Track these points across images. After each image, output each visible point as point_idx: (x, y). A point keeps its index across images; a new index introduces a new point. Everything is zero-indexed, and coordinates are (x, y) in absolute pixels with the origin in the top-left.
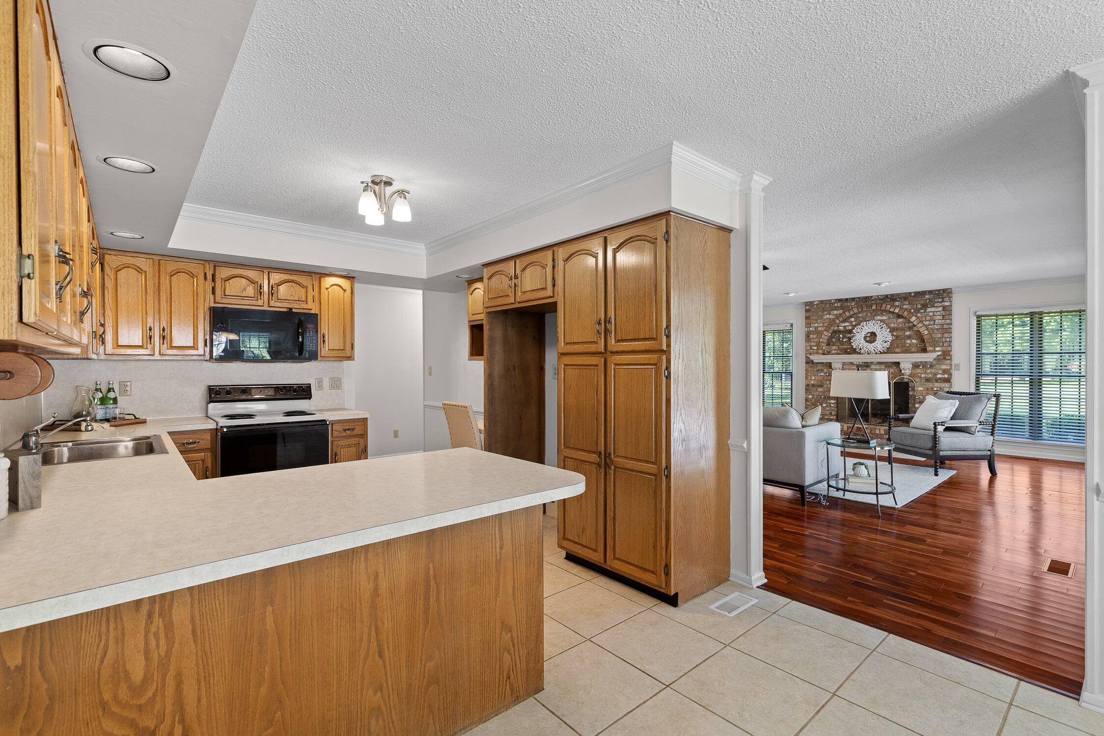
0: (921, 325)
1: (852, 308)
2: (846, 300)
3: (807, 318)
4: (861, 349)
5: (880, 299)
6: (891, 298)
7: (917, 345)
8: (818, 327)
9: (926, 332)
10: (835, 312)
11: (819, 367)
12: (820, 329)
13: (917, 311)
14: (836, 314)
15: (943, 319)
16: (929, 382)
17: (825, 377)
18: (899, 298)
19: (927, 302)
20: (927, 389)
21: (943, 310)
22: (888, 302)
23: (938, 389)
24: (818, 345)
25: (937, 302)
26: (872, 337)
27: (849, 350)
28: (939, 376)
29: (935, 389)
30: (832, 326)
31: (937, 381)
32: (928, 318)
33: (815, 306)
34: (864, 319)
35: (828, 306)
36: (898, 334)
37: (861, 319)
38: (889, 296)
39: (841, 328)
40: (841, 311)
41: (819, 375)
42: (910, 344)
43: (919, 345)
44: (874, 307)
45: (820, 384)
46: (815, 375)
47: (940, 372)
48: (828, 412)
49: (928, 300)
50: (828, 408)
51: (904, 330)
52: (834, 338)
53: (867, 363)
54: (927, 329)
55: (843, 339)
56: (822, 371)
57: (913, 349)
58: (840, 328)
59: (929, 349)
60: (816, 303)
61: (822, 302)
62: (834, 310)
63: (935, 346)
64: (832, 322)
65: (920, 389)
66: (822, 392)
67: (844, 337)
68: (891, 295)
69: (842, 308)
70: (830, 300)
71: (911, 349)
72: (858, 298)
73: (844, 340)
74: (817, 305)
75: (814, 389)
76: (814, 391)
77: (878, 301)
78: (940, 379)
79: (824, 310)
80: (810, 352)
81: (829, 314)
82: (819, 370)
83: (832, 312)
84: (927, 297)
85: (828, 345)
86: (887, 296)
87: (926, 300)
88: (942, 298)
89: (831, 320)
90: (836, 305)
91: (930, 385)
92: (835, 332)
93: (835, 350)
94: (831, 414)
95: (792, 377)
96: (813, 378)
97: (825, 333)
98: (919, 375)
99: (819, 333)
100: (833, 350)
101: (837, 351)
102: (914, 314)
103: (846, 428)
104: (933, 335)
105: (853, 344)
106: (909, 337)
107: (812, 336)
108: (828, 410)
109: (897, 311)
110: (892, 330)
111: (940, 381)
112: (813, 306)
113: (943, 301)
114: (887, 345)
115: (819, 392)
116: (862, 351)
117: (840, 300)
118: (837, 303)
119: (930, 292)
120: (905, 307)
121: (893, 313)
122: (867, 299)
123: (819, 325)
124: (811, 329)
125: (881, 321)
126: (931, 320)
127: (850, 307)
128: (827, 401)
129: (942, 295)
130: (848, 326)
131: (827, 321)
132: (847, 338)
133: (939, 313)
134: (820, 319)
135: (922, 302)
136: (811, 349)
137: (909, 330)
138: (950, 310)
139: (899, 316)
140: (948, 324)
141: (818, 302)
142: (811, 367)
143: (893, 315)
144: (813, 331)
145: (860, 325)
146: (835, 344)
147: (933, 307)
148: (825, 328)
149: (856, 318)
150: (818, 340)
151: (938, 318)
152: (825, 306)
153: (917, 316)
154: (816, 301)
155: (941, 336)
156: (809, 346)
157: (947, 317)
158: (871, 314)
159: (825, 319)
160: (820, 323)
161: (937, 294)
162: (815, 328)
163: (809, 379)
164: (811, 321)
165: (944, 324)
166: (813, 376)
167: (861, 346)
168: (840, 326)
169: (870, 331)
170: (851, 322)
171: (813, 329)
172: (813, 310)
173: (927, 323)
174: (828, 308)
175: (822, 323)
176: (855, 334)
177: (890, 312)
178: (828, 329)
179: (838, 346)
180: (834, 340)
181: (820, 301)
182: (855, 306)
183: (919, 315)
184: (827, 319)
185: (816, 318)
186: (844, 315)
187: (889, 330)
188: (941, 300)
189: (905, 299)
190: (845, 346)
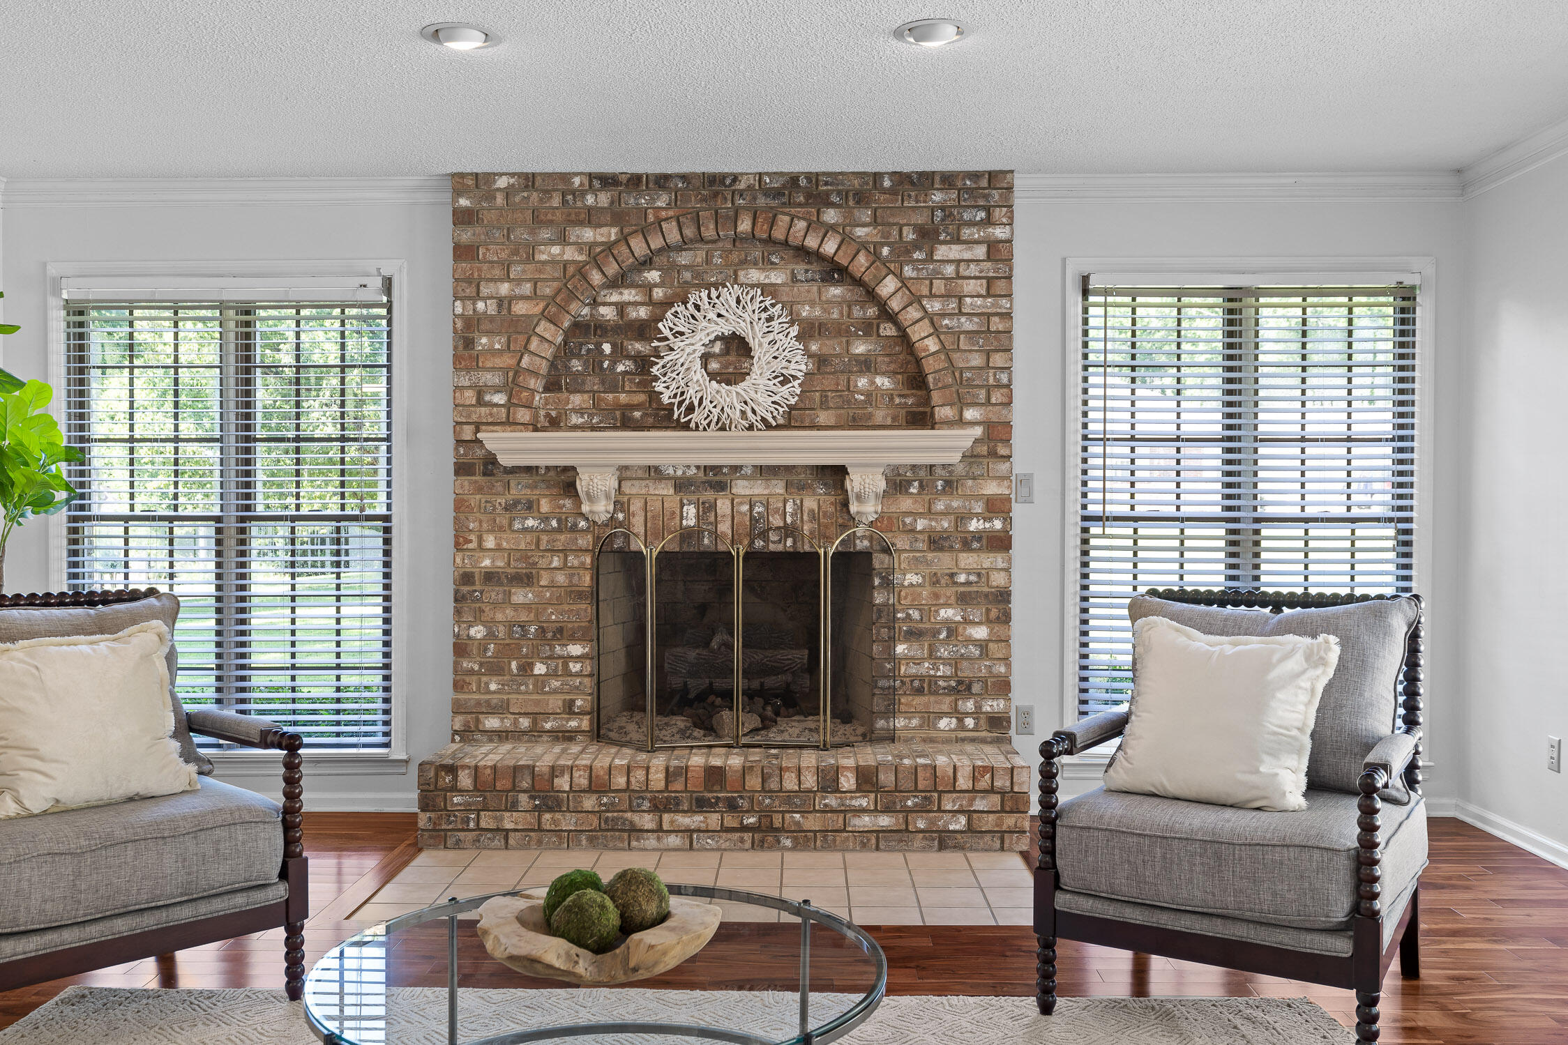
0: (918, 315)
1: (659, 222)
2: (636, 181)
3: (462, 252)
4: (690, 409)
5: (768, 192)
6: (810, 191)
7: (891, 399)
8: (511, 299)
9: (932, 345)
10: (588, 234)
11: (519, 489)
12: (520, 308)
13: (903, 252)
14: (592, 245)
15: (989, 295)
16: (941, 549)
17: (544, 538)
18: (839, 193)
19: (937, 220)
20: (935, 580)
21: (989, 259)
22: (800, 205)
23: (973, 578)
24: (512, 385)
25: (972, 224)
26: (732, 358)
27: (637, 414)
28: (974, 525)
29: (962, 578)
30: (572, 296)
31: (966, 546)
32: (939, 286)
33: (500, 200)
34: (697, 275)
35: (556, 201)
36: (825, 351)
37: (687, 276)
38: (803, 182)
39: (608, 313)
40: (613, 233)
41: (517, 526)
42: (868, 395)
43: (897, 401)
44: (745, 226)
45: (519, 567)
46: (501, 529)
47: (978, 508)
48: (555, 703)
49: (939, 213)
50: (556, 684)
51: (848, 331)
52: (579, 356)
53: (716, 469)
54: (936, 332)
55: (614, 363)
56: (530, 506)
57: (880, 415)
58: (602, 310)
59: (945, 412)
60: (502, 183)
61: (529, 180)
62: (581, 223)
63: (961, 403)
64: (571, 280)
65: (912, 578)
66: (527, 607)
67: (619, 353)
68: (809, 176)
69: (617, 216)
70: (565, 177)
71: (870, 416)
72: (684, 177)
73: (622, 368)
74: (508, 192)
75: (494, 594)
76: (495, 605)
77: (762, 201)
78: (978, 536)
79: (538, 220)
80: (474, 418)
81: (563, 240)
82: (516, 503)
83: (574, 233)
84: (937, 197)
85: (552, 386)
86: (793, 179)
87: (933, 210)
88: (988, 210)
89: (571, 270)
90: (590, 200)
91: (943, 561)
92: (579, 328)
93: (580, 411)
94: (569, 708)
95: (387, 542)
96: (490, 542)
97: (544, 328)
98: (908, 520)
99: (517, 332)
100: (574, 410)
101: (591, 416)
102: (892, 266)
103: (661, 776)
104: (955, 356)
105: (659, 387)
106: (866, 365)
107: (484, 340)
108: (555, 692)
109: (830, 247)
110: (811, 330)
111: (975, 545)
112: (489, 194)
113: (989, 222)
114: (789, 394)
115: (516, 607)
116: (696, 417)
117: (607, 181)
118: (595, 192)
119: (948, 180)
120: (860, 232)
121: (817, 256)
122: (716, 184)
123: (517, 291)
124: (480, 306)
125: (767, 290)
126: (947, 296)
127: (651, 218)
128: (552, 648)
129: (986, 197)
130: (636, 304)
131: (549, 272)
132: (628, 357)
133: (973, 270)
134: (519, 262)
135: (920, 219)
136: (480, 402)
137: (867, 334)
138: (1009, 260)
139: (834, 271)
140: (1007, 316)
141: (512, 181)
142: (480, 490)
143: (815, 267)
144: (491, 319)
145: (685, 303)
146: (583, 383)
147: (957, 240)
148: (542, 305)
149: (670, 270)
150: (513, 362)
151: (970, 286)
152: (541, 200)
153: (900, 276)
154: (501, 175)
155: (977, 360)
156: (470, 387)
157: (1000, 286)
158: (726, 253)
159: (544, 263)
160: (519, 281)
161: (969, 190)
162: (500, 301)
163: (470, 546)
164: (480, 270)
165: (989, 315)
166: (488, 531)
167: (692, 394)
168: (604, 304)
169: (726, 329)
170: (649, 288)
171: (491, 306)
172: (488, 217)
173: (934, 306)
174: (558, 213)
175: (529, 280)
176: (666, 339)
177: (802, 252)
178: (553, 309)
179: (594, 392)
180: (576, 365)
181: (519, 175)
182: (671, 213)
183: (908, 271)
184: (553, 262)
185: (503, 255)
186: (624, 249)
187: (794, 331)
188: (981, 215)
189: (861, 198)
190: (624, 391)
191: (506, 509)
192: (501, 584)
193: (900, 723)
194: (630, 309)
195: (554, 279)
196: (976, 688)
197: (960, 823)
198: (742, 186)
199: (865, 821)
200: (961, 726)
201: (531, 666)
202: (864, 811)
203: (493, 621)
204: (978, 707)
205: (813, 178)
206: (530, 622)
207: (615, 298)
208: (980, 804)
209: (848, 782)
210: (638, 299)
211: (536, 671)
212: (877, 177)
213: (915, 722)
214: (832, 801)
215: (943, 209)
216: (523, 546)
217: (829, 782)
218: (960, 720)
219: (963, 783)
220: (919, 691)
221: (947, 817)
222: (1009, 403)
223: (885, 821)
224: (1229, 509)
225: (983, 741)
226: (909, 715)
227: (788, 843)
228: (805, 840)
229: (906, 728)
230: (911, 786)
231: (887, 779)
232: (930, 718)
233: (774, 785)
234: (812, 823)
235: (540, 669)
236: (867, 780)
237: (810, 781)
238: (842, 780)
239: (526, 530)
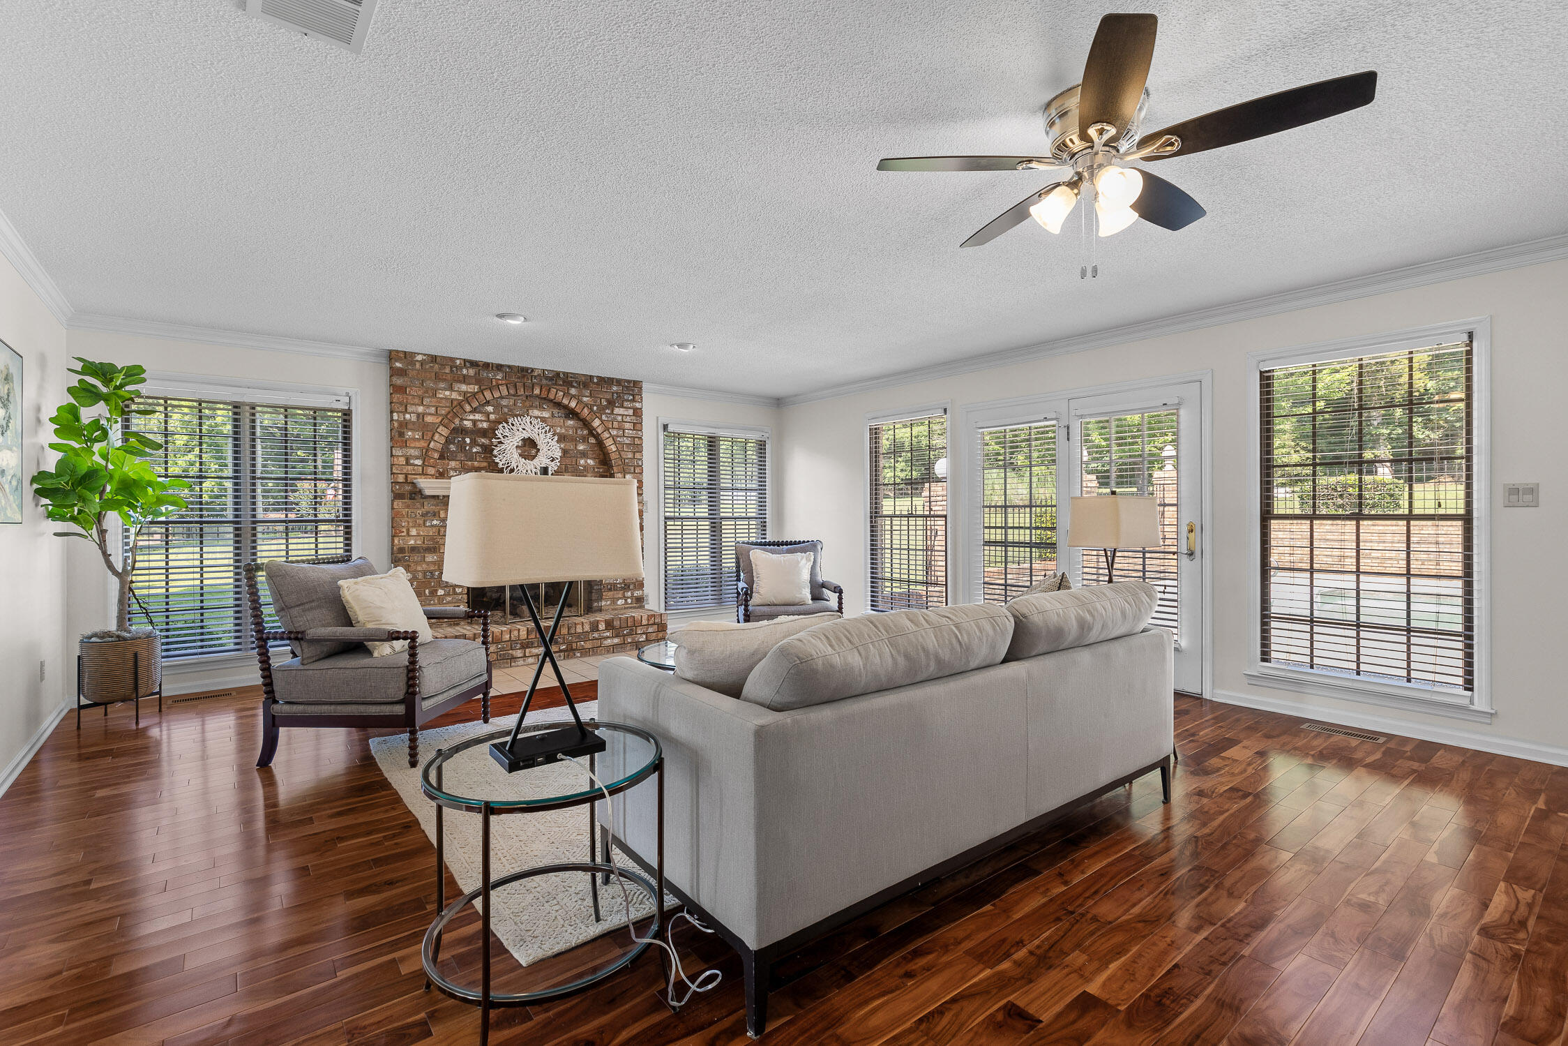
0: (608, 436)
1: (498, 385)
2: (487, 366)
3: (396, 389)
4: (512, 470)
5: (547, 378)
6: (565, 380)
8: (424, 415)
9: (613, 448)
10: (464, 387)
11: (429, 506)
12: (429, 419)
13: (602, 409)
14: (465, 393)
15: (634, 430)
18: (576, 382)
19: (615, 397)
21: (634, 415)
22: (560, 385)
24: (425, 455)
25: (628, 400)
26: (526, 448)
30: (456, 415)
32: (616, 424)
33: (418, 366)
34: (510, 410)
35: (447, 370)
36: (567, 447)
37: (506, 410)
38: (562, 376)
39: (468, 424)
40: (476, 388)
41: (428, 524)
42: (585, 467)
43: (595, 467)
44: (537, 391)
45: (429, 543)
46: (419, 525)
49: (615, 395)
50: (449, 599)
51: (576, 440)
52: (454, 443)
54: (615, 443)
55: (471, 448)
56: (435, 514)
57: (590, 473)
58: (465, 422)
59: (619, 473)
60: (419, 358)
61: (434, 359)
62: (460, 382)
63: (625, 472)
64: (456, 408)
66: (434, 563)
67: (474, 443)
68: (564, 373)
69: (478, 381)
70: (452, 359)
71: (586, 473)
72: (509, 367)
73: (474, 450)
74: (422, 363)
75: (416, 557)
76: (417, 563)
77: (544, 382)
79: (438, 377)
80: (405, 471)
81: (451, 389)
82: (428, 513)
83: (457, 386)
84: (615, 388)
85: (442, 457)
86: (558, 374)
87: (613, 393)
88: (633, 395)
89: (455, 403)
90: (465, 371)
92: (456, 430)
95: (348, 533)
96: (414, 532)
97: (441, 429)
99: (427, 430)
100: (451, 469)
101: (461, 471)
102: (598, 415)
104: (622, 453)
105: (497, 460)
106: (584, 454)
107: (410, 433)
108: (449, 602)
109: (573, 404)
110: (562, 438)
112: (413, 363)
113: (634, 400)
117: (474, 364)
118: (467, 368)
119: (619, 382)
120: (585, 399)
121: (566, 407)
122: (524, 372)
123: (427, 411)
124: (408, 416)
125: (543, 420)
126: (619, 429)
127: (494, 383)
129: (633, 390)
130: (481, 421)
131: (444, 403)
132: (479, 445)
133: (628, 419)
134: (429, 397)
135: (609, 396)
136: (408, 463)
137: (584, 442)
138: (641, 417)
139: (571, 414)
140: (640, 438)
141: (424, 358)
142: (408, 507)
143: (562, 411)
144: (414, 423)
145: (507, 423)
146: (456, 456)
147: (622, 406)
148: (440, 419)
149: (498, 407)
150: (426, 445)
151: (627, 426)
152: (440, 369)
153: (601, 419)
154: (419, 354)
155: (630, 455)
156: (402, 456)
157: (638, 426)
158: (523, 402)
159: (441, 398)
160: (428, 406)
161: (627, 387)
162: (418, 415)
163: (403, 534)
164: (407, 399)
165: (634, 438)
166: (413, 527)
167: (514, 465)
168: (466, 420)
169: (526, 435)
170: (488, 414)
171: (414, 418)
172: (411, 373)
173: (614, 432)
174: (449, 376)
175: (433, 406)
176: (499, 438)
177: (558, 405)
178: (446, 421)
179: (461, 461)
180: (453, 447)
181: (429, 355)
182: (504, 382)
183: (604, 417)
184: (446, 399)
185: (420, 393)
186: (481, 396)
187: (556, 438)
188: (631, 397)
189: (586, 385)
190: (476, 461)
191: (422, 516)
192: (420, 553)
193: (603, 603)
194: (479, 423)
195: (446, 407)
196: (631, 587)
197: (643, 638)
198: (536, 374)
199: (608, 642)
200: (626, 603)
201: (436, 591)
202: (608, 637)
203: (416, 571)
204: (632, 594)
205: (566, 374)
206: (435, 570)
207: (471, 417)
208: (650, 630)
209: (602, 626)
210: (483, 419)
211: (439, 594)
212: (591, 377)
213: (609, 603)
214: (596, 635)
215: (617, 393)
216: (431, 534)
217: (594, 627)
218: (626, 600)
219: (644, 622)
220: (610, 590)
221: (638, 636)
222: (641, 473)
223: (616, 641)
224: (711, 514)
225: (634, 608)
226: (606, 600)
227: (579, 655)
228: (586, 653)
229: (605, 605)
230: (626, 625)
231: (617, 623)
232: (614, 601)
233: (573, 631)
234: (588, 645)
235: (441, 592)
236: (609, 625)
237: (587, 628)
238: (600, 626)
239: (432, 526)
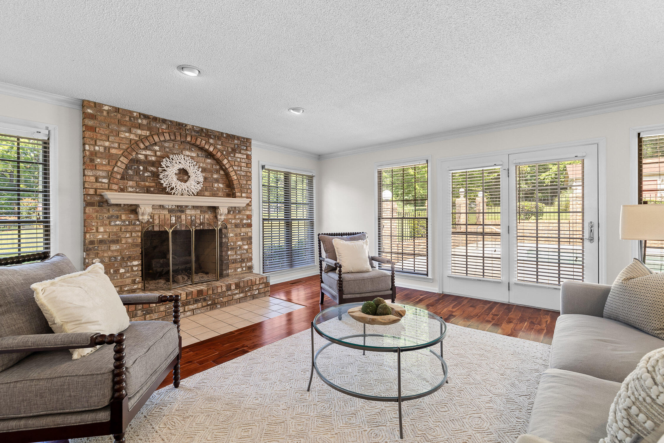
0: (232, 170)
1: (163, 133)
2: (155, 119)
3: (87, 128)
4: (172, 189)
5: (195, 131)
6: (206, 133)
7: (223, 190)
8: (109, 148)
9: (235, 177)
10: (139, 132)
11: (113, 212)
12: (113, 151)
13: (229, 154)
14: (140, 135)
15: (247, 167)
16: (238, 227)
17: (123, 228)
18: (213, 136)
19: (236, 147)
20: (236, 235)
21: (247, 159)
22: (204, 136)
23: (244, 234)
24: (110, 176)
26: (181, 175)
27: (152, 189)
28: (245, 221)
29: (242, 234)
30: (133, 150)
31: (243, 227)
32: (236, 163)
33: (105, 113)
34: (171, 150)
35: (127, 119)
36: (206, 176)
37: (168, 150)
38: (204, 131)
39: (141, 157)
40: (148, 133)
41: (112, 224)
42: (217, 188)
43: (224, 190)
44: (189, 139)
45: (114, 237)
46: (106, 225)
47: (245, 217)
48: (129, 281)
49: (236, 145)
50: (128, 275)
51: (212, 171)
52: (131, 169)
53: (181, 206)
54: (236, 174)
55: (144, 173)
56: (118, 217)
57: (220, 194)
58: (139, 156)
59: (238, 194)
60: (106, 108)
61: (117, 110)
62: (137, 128)
63: (242, 192)
64: (133, 145)
65: (231, 235)
66: (117, 251)
67: (146, 170)
68: (206, 129)
69: (149, 129)
70: (131, 112)
71: (218, 194)
72: (171, 121)
73: (146, 175)
74: (108, 112)
75: (104, 247)
76: (104, 251)
77: (193, 133)
78: (245, 224)
79: (120, 123)
80: (95, 187)
81: (130, 131)
82: (112, 216)
83: (134, 130)
84: (236, 141)
85: (123, 178)
86: (202, 129)
87: (235, 144)
88: (246, 147)
89: (133, 142)
90: (140, 121)
91: (238, 230)
92: (133, 161)
93: (132, 187)
94: (134, 282)
95: (47, 231)
96: (101, 229)
97: (123, 159)
98: (230, 220)
99: (112, 159)
100: (129, 186)
101: (136, 189)
102: (226, 157)
104: (240, 181)
105: (162, 182)
106: (217, 181)
107: (99, 160)
108: (128, 277)
109: (211, 149)
110: (204, 170)
111: (245, 226)
112: (102, 111)
113: (246, 150)
114: (199, 187)
115: (112, 251)
116: (173, 191)
117: (146, 117)
118: (142, 119)
119: (238, 138)
120: (219, 147)
121: (206, 151)
122: (180, 126)
123: (112, 145)
124: (97, 148)
125: (192, 158)
126: (238, 166)
127: (160, 131)
128: (127, 263)
129: (246, 144)
130: (151, 156)
131: (124, 141)
132: (149, 171)
133: (243, 161)
134: (113, 136)
135: (233, 146)
136: (97, 181)
137: (217, 173)
138: (250, 159)
139: (210, 155)
140: (250, 172)
141: (110, 108)
142: (97, 212)
143: (204, 153)
144: (102, 153)
145: (169, 158)
146: (133, 178)
147: (240, 153)
148: (122, 152)
149: (162, 148)
150: (111, 169)
151: (243, 164)
152: (121, 117)
153: (228, 159)
154: (106, 105)
155: (245, 182)
156: (92, 176)
157: (249, 165)
158: (179, 146)
159: (123, 138)
160: (113, 142)
161: (243, 141)
162: (105, 148)
163: (93, 231)
164: (96, 136)
165: (247, 172)
166: (101, 226)
167: (173, 185)
168: (140, 154)
169: (181, 167)
170: (155, 152)
171: (102, 150)
172: (100, 118)
173: (236, 168)
174: (128, 123)
175: (117, 143)
176: (163, 168)
177: (202, 149)
178: (126, 153)
179: (137, 181)
180: (130, 172)
181: (113, 107)
182: (167, 131)
183: (230, 158)
184: (126, 138)
185: (107, 132)
186: (151, 138)
187: (200, 170)
188: (245, 148)
189: (219, 138)
190: (147, 182)
191: (108, 218)
192: (106, 244)
193: (230, 271)
194: (149, 157)
195: (126, 144)
196: (245, 260)
197: (256, 292)
198: (188, 128)
199: (237, 296)
200: (243, 270)
201: (119, 270)
202: (237, 294)
203: (103, 257)
204: (246, 265)
205: (207, 130)
206: (118, 256)
207: (144, 153)
208: (261, 287)
209: (233, 287)
210: (152, 154)
211: (121, 272)
212: (222, 133)
213: (232, 271)
214: (230, 293)
215: (237, 145)
216: (115, 230)
217: (229, 288)
218: (242, 269)
219: (257, 282)
220: (233, 263)
221: (254, 291)
222: (251, 193)
223: (241, 295)
224: (286, 217)
225: (247, 273)
226: (231, 269)
227: (219, 306)
228: (224, 304)
229: (231, 272)
230: (247, 285)
231: (242, 285)
232: (236, 269)
233: (215, 292)
234: (225, 300)
235: (122, 271)
236: (237, 286)
237: (224, 289)
238: (232, 287)
239: (116, 225)
